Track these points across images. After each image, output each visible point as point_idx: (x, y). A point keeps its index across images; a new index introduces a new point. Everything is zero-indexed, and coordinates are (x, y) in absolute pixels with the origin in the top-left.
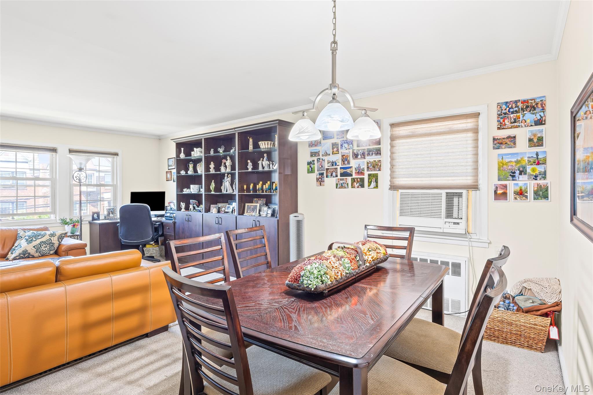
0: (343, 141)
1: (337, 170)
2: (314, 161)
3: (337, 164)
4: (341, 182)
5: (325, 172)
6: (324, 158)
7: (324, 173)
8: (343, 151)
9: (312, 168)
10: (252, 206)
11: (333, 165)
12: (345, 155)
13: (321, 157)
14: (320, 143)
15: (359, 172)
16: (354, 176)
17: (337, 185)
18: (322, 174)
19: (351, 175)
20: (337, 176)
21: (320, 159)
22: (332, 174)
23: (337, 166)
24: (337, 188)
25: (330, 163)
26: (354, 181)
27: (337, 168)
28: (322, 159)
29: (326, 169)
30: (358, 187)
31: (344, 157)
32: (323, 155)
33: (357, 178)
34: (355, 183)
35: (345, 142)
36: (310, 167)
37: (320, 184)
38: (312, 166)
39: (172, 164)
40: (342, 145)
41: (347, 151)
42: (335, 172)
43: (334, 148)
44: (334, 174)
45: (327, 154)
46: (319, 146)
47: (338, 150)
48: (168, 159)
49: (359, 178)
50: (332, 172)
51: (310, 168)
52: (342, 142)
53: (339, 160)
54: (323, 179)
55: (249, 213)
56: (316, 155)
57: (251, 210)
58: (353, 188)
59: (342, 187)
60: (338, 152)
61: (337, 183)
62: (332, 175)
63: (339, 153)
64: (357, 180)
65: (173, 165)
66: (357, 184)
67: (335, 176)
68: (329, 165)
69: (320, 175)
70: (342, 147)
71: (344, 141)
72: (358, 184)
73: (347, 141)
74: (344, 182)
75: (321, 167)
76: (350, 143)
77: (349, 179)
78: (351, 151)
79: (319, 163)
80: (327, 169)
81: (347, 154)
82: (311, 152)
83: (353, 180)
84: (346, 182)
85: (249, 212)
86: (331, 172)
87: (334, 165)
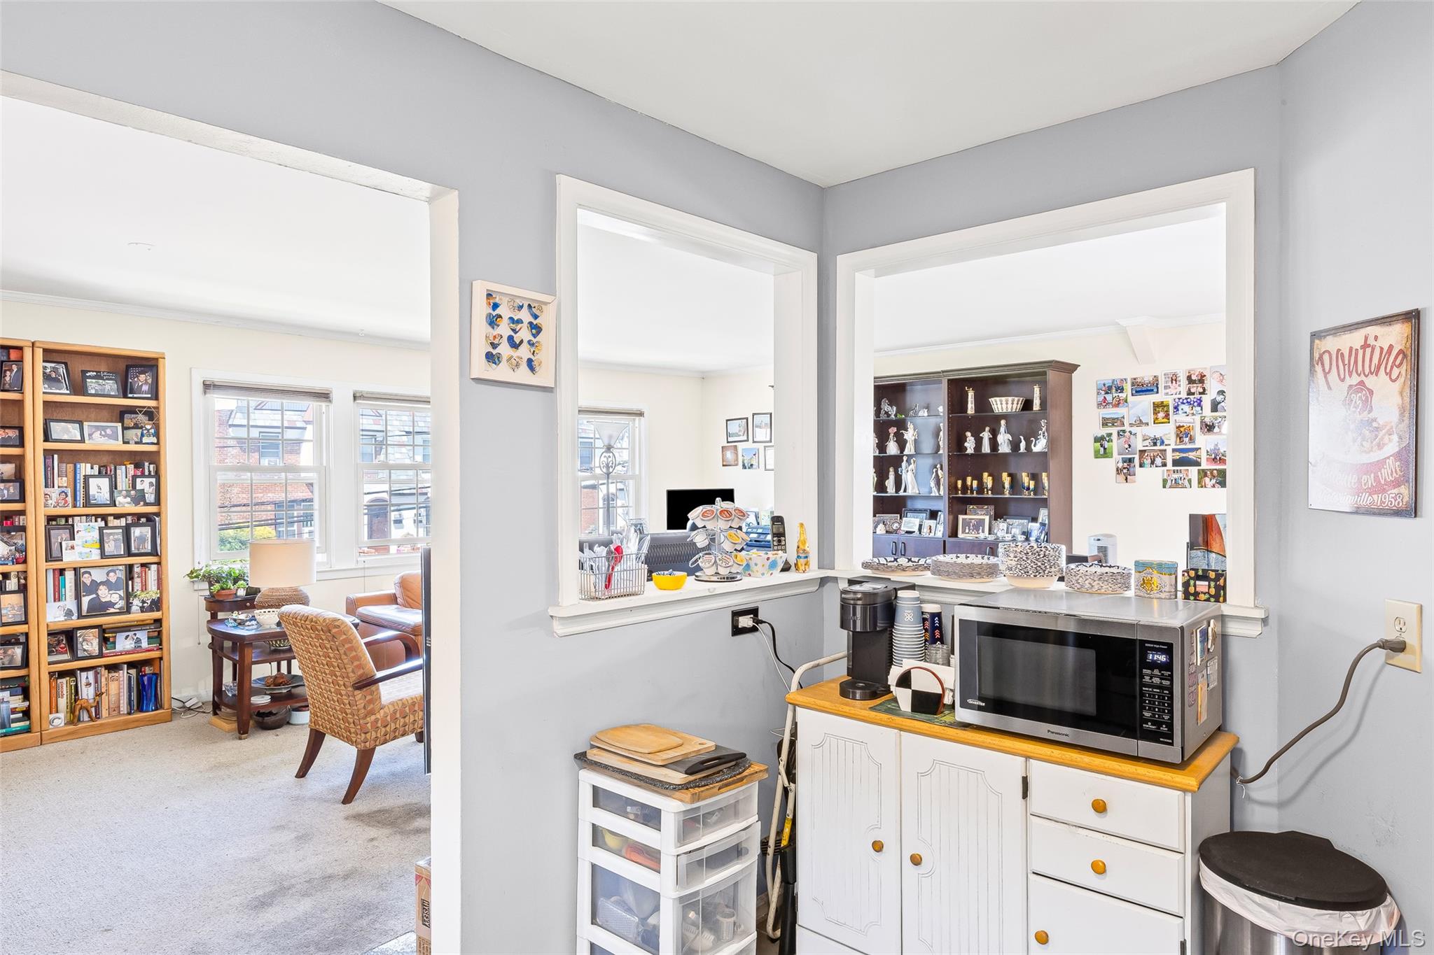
0: (1179, 399)
1: (1165, 454)
2: (1110, 435)
3: (1166, 443)
4: (1176, 476)
5: (1137, 457)
6: (1134, 430)
7: (1134, 458)
8: (1180, 418)
9: (1105, 449)
10: (973, 521)
11: (1155, 444)
12: (1183, 426)
13: (1127, 428)
14: (1126, 401)
15: (1215, 458)
16: (1204, 466)
17: (1165, 481)
18: (1131, 460)
19: (1198, 464)
20: (1164, 465)
21: (1124, 431)
22: (1154, 460)
23: (1166, 445)
24: (1164, 487)
25: (1149, 441)
26: (1206, 475)
27: (1165, 450)
28: (1130, 432)
29: (1140, 451)
30: (1214, 486)
31: (1182, 429)
32: (1131, 425)
33: (1212, 471)
34: (1207, 480)
35: (1185, 401)
36: (1102, 446)
37: (1126, 479)
38: (1106, 445)
39: (740, 431)
40: (1176, 408)
41: (1189, 419)
42: (1160, 457)
43: (1159, 412)
44: (1158, 461)
45: (1140, 423)
46: (1121, 407)
47: (1167, 416)
48: (727, 421)
49: (1216, 469)
50: (1154, 456)
51: (1102, 449)
52: (1177, 400)
53: (1169, 436)
54: (1131, 470)
55: (968, 533)
56: (1116, 424)
57: (971, 527)
58: (1202, 487)
59: (1176, 484)
60: (1169, 419)
61: (1165, 477)
62: (1152, 463)
63: (1169, 422)
64: (1212, 473)
65: (741, 434)
66: (1211, 480)
67: (1160, 465)
68: (1147, 443)
69: (1124, 461)
70: (1178, 410)
71: (1181, 400)
72: (1214, 481)
73: (1189, 400)
74: (1181, 476)
75: (1127, 446)
76: (1196, 404)
77: (1193, 471)
78: (1197, 419)
79: (1123, 439)
80: (1142, 452)
81: (1188, 425)
82: (1103, 418)
83: (1203, 474)
84: (1187, 475)
85: (967, 531)
86: (1151, 457)
87: (1158, 444)
